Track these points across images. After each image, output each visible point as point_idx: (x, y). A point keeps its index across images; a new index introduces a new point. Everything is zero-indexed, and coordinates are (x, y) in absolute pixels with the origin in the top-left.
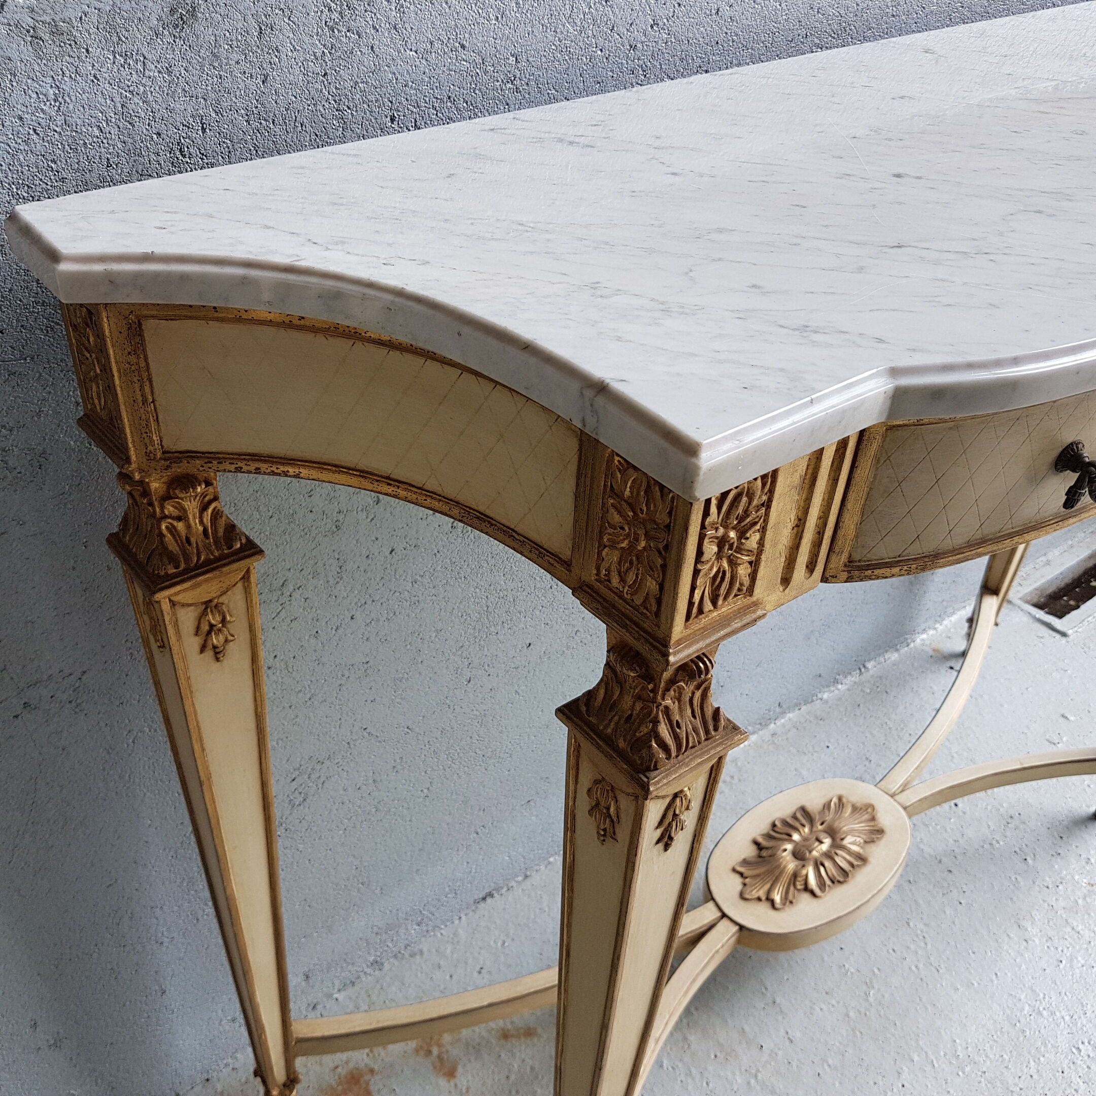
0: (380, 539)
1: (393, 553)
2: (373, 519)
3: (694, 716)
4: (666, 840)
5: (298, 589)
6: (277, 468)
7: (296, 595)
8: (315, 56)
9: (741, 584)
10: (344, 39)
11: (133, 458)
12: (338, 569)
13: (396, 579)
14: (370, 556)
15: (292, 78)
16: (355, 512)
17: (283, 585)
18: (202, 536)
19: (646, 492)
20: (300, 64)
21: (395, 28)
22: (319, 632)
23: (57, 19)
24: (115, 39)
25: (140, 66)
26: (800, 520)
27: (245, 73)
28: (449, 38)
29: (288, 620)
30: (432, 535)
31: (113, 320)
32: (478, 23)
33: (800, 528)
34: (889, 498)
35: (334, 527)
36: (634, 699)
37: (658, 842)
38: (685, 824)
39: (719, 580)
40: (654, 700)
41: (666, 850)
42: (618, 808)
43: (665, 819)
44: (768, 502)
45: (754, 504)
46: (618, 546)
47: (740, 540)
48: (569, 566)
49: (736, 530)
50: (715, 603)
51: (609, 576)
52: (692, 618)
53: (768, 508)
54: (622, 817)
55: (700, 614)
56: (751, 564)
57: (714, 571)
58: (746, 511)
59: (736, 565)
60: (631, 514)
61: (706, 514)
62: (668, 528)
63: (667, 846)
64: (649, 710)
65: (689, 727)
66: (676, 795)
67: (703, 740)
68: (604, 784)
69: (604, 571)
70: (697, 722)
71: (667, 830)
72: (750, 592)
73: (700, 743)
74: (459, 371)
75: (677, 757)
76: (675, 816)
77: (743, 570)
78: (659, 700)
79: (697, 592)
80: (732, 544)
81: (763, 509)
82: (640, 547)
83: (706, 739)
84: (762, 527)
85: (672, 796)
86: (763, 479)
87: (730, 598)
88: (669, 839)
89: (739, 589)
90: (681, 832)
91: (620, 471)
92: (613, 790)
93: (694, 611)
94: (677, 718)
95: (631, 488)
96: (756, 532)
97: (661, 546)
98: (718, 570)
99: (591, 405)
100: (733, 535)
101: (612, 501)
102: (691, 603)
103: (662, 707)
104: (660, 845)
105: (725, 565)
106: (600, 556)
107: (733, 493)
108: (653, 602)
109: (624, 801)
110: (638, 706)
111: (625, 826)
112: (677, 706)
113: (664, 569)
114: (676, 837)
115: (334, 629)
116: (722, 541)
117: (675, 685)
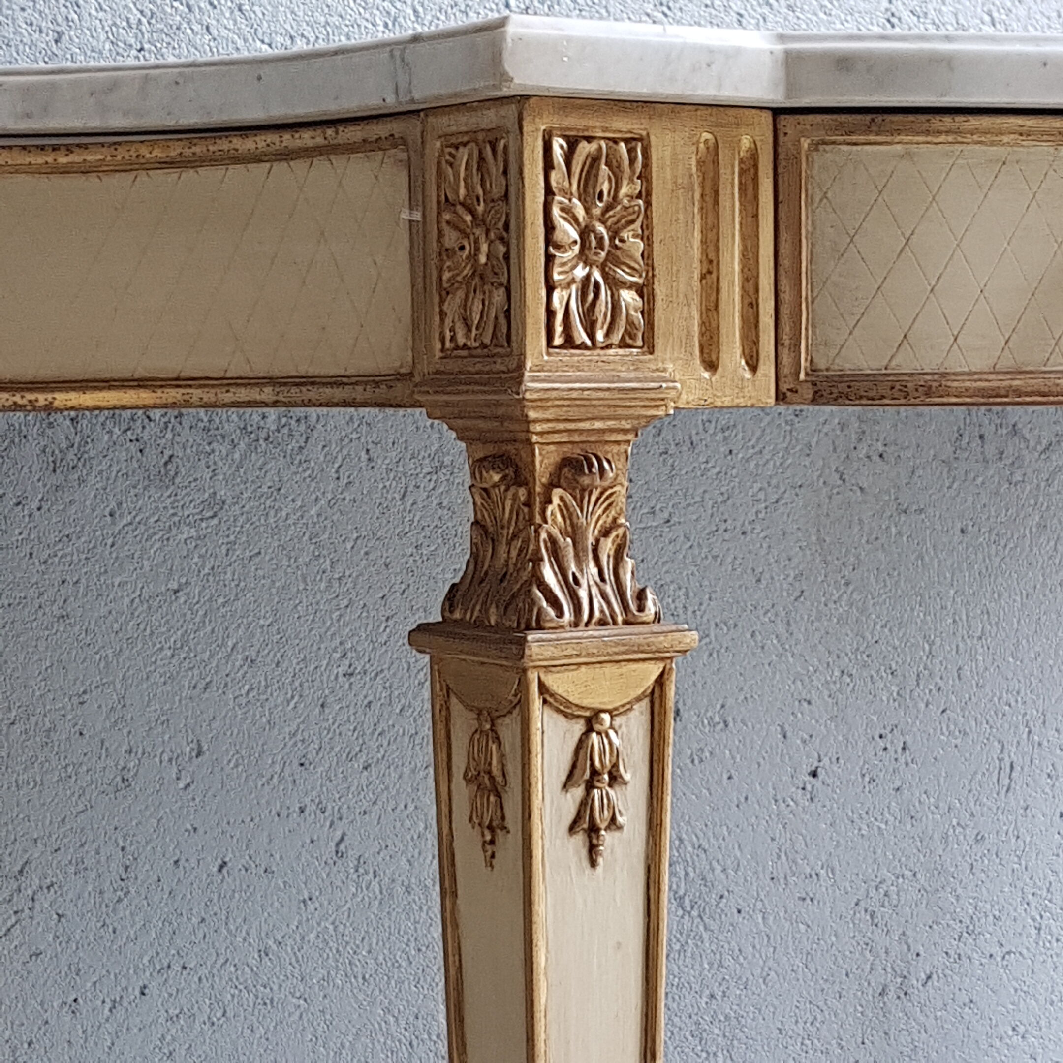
0: (201, 831)
1: (225, 871)
2: (188, 785)
3: (603, 580)
4: (588, 827)
5: (48, 888)
6: (22, 397)
7: (44, 900)
8: (128, 22)
9: (630, 322)
10: (168, 10)
12: (121, 870)
13: (229, 931)
14: (181, 863)
15: (95, 43)
16: (157, 760)
17: (21, 872)
19: (479, 169)
20: (107, 28)
21: (240, 10)
22: (80, 1000)
26: (710, 263)
27: (31, 24)
28: (317, 38)
29: (24, 952)
30: (298, 858)
32: (359, 26)
33: (714, 276)
34: (842, 261)
35: (119, 779)
36: (509, 544)
37: (572, 829)
38: (620, 819)
39: (591, 296)
40: (531, 521)
41: (593, 863)
42: (502, 756)
43: (577, 772)
44: (646, 195)
45: (624, 190)
46: (459, 278)
47: (612, 239)
48: (411, 374)
49: (603, 223)
50: (592, 336)
51: (453, 339)
52: (558, 341)
53: (648, 204)
54: (510, 768)
55: (569, 342)
56: (641, 296)
57: (580, 272)
58: (615, 198)
59: (615, 284)
60: (468, 218)
61: (548, 165)
62: (506, 196)
63: (593, 851)
64: (526, 541)
65: (595, 591)
66: (591, 722)
67: (620, 619)
68: (480, 725)
69: (448, 335)
70: (608, 589)
71: (585, 803)
72: (649, 347)
73: (615, 623)
74: (268, 165)
75: (576, 624)
76: (595, 773)
77: (628, 296)
78: (538, 519)
79: (556, 295)
80: (600, 240)
81: (641, 202)
82: (483, 259)
83: (626, 623)
84: (647, 237)
85: (582, 722)
86: (629, 151)
87: (616, 338)
88: (593, 830)
89: (630, 332)
90: (617, 834)
91: (451, 165)
92: (493, 725)
93: (559, 328)
94: (573, 568)
95: (465, 180)
96: (635, 236)
97: (500, 225)
98: (588, 277)
99: (403, 60)
100: (601, 229)
101: (447, 216)
102: (550, 313)
103: (544, 535)
104: (579, 840)
105: (597, 275)
106: (443, 314)
107: (585, 149)
108: (502, 321)
109: (508, 729)
110: (514, 553)
111: (515, 780)
112: (571, 549)
113: (507, 256)
114: (608, 838)
115: (108, 1006)
116: (585, 232)
117: (557, 493)
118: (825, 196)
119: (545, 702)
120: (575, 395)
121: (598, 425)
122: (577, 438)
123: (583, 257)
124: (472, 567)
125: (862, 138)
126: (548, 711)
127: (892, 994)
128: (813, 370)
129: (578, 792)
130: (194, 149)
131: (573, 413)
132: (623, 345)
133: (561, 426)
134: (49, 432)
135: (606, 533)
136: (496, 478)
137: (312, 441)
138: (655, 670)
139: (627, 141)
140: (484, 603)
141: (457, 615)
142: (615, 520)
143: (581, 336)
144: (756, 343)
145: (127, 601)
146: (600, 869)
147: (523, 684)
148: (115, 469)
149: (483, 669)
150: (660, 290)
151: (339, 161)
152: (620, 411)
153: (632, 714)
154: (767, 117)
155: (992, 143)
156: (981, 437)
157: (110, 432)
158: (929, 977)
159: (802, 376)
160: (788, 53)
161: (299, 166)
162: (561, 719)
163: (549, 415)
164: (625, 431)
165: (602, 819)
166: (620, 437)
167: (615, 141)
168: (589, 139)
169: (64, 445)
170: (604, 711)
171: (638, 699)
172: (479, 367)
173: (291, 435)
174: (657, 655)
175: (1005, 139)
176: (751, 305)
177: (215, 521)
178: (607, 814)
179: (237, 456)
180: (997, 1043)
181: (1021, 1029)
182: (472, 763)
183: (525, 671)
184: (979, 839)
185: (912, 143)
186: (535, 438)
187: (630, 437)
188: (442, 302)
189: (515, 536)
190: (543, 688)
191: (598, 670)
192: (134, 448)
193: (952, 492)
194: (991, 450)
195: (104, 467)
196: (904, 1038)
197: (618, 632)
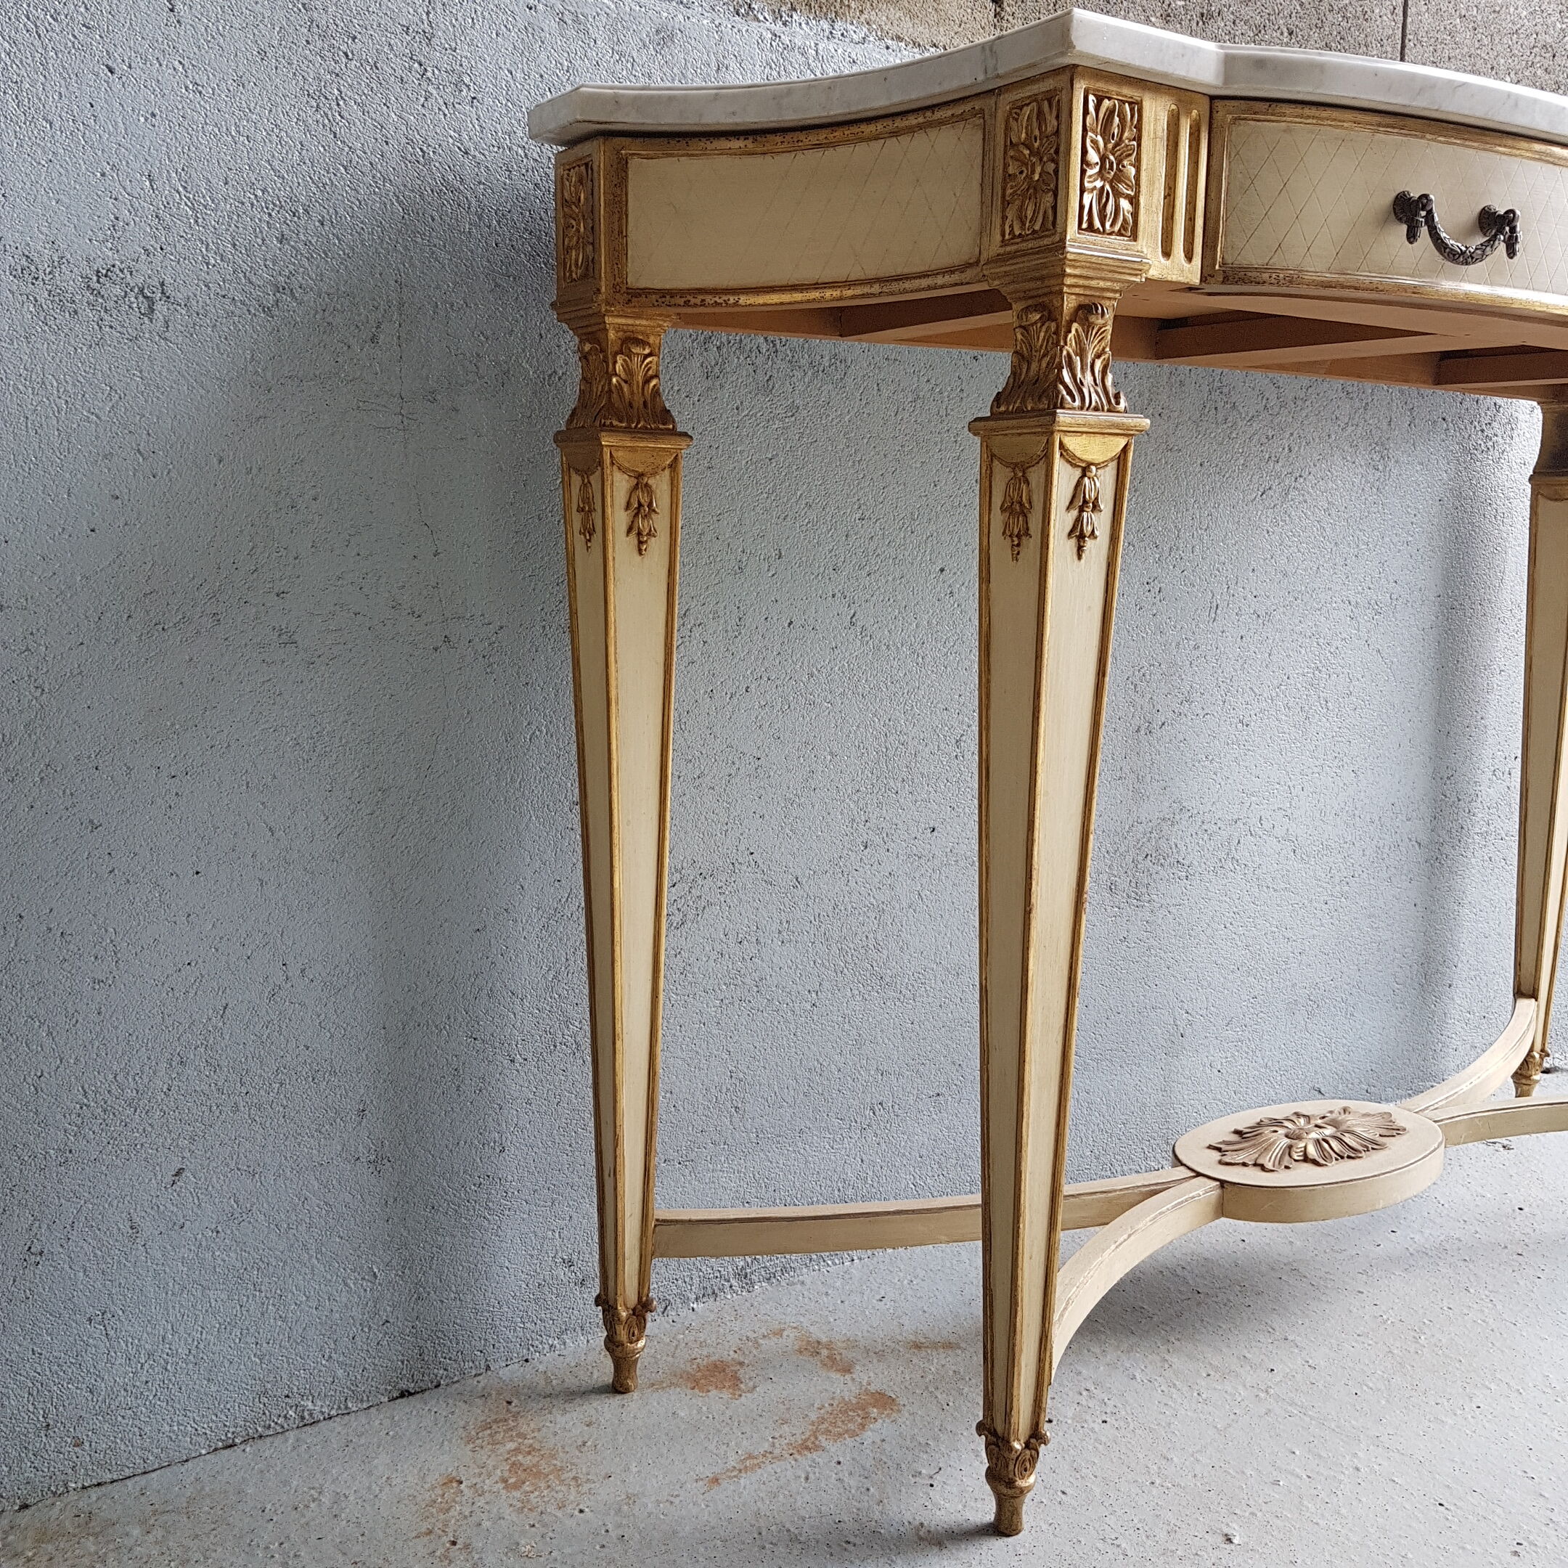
0: (780, 602)
1: (792, 626)
2: (774, 574)
3: (1096, 384)
4: (1079, 535)
5: (699, 625)
7: (696, 632)
9: (1125, 220)
11: (603, 289)
12: (737, 620)
13: (793, 661)
14: (769, 619)
16: (758, 558)
18: (642, 406)
19: (1037, 118)
22: (714, 691)
23: (579, 11)
24: (615, 39)
25: (629, 65)
26: (1170, 188)
31: (607, 154)
34: (1246, 195)
35: (737, 567)
36: (1040, 361)
37: (1070, 534)
38: (1097, 533)
39: (1104, 200)
40: (1057, 344)
41: (1080, 557)
42: (1029, 492)
43: (1076, 500)
44: (1138, 139)
45: (1126, 134)
46: (1019, 192)
47: (1118, 165)
48: (978, 262)
49: (1113, 154)
50: (1103, 225)
51: (1012, 232)
52: (1085, 225)
53: (1139, 145)
54: (1035, 498)
55: (1091, 228)
56: (1131, 204)
57: (1099, 184)
58: (1121, 138)
59: (1118, 195)
60: (1027, 152)
61: (1086, 112)
62: (1057, 133)
63: (1080, 550)
64: (1053, 358)
65: (1092, 390)
66: (1085, 471)
67: (1106, 408)
68: (1015, 474)
69: (1007, 231)
70: (1099, 390)
71: (1079, 520)
72: (1134, 237)
73: (1103, 410)
74: (883, 141)
75: (1082, 408)
76: (1085, 502)
77: (1125, 204)
78: (1062, 344)
79: (1086, 195)
80: (1111, 164)
81: (1135, 143)
82: (1036, 177)
83: (1109, 411)
84: (1138, 166)
85: (1080, 470)
86: (1132, 110)
87: (1117, 228)
88: (1081, 537)
89: (1123, 227)
90: (1093, 541)
91: (1017, 120)
92: (1024, 473)
93: (1085, 218)
94: (1079, 375)
95: (1026, 128)
96: (1131, 165)
97: (1052, 151)
98: (1103, 187)
99: (991, 51)
100: (1112, 158)
101: (1011, 153)
102: (1081, 207)
103: (1065, 353)
104: (1073, 541)
105: (1108, 187)
106: (1004, 218)
107: (1106, 103)
108: (1050, 212)
109: (1035, 475)
110: (1044, 365)
111: (1038, 505)
112: (1079, 363)
113: (1056, 171)
114: (1089, 544)
115: (729, 696)
116: (1103, 158)
117: (1075, 326)
118: (1238, 154)
119: (1061, 455)
120: (1094, 260)
121: (1102, 284)
122: (1088, 292)
123: (1101, 174)
124: (1012, 380)
125: (1262, 117)
126: (1062, 460)
127: (1143, 732)
128: (1223, 264)
129: (1075, 513)
130: (835, 134)
131: (1091, 273)
132: (1119, 234)
133: (1081, 282)
134: (705, 354)
135: (1098, 356)
136: (1038, 317)
137: (848, 375)
138: (1122, 442)
139: (1130, 103)
140: (1024, 397)
141: (1003, 409)
142: (1104, 349)
143: (1097, 224)
144: (1192, 243)
145: (744, 462)
146: (1083, 561)
147: (1049, 444)
148: (740, 381)
149: (1021, 438)
150: (1142, 200)
151: (933, 133)
152: (1116, 276)
153: (1107, 469)
154: (1207, 100)
155: (1336, 127)
156: (1216, 408)
157: (738, 358)
158: (1163, 724)
159: (1217, 267)
160: (1227, 56)
161: (905, 139)
162: (1068, 466)
163: (1077, 272)
164: (1115, 291)
165: (1087, 530)
166: (1111, 295)
167: (1124, 102)
168: (1109, 99)
169: (713, 364)
170: (1093, 464)
171: (1112, 460)
172: (1030, 246)
173: (836, 370)
174: (1126, 432)
175: (1345, 124)
176: (1191, 219)
177: (793, 419)
178: (1090, 528)
179: (806, 380)
180: (1197, 764)
181: (1210, 757)
182: (1008, 498)
183: (1052, 433)
184: (1196, 647)
185: (1291, 122)
186: (1065, 289)
187: (1117, 295)
188: (1003, 210)
189: (1044, 355)
190: (1062, 445)
191: (1092, 438)
192: (751, 369)
193: (1198, 441)
194: (1220, 418)
195: (734, 378)
196: (1148, 757)
197: (1104, 417)
